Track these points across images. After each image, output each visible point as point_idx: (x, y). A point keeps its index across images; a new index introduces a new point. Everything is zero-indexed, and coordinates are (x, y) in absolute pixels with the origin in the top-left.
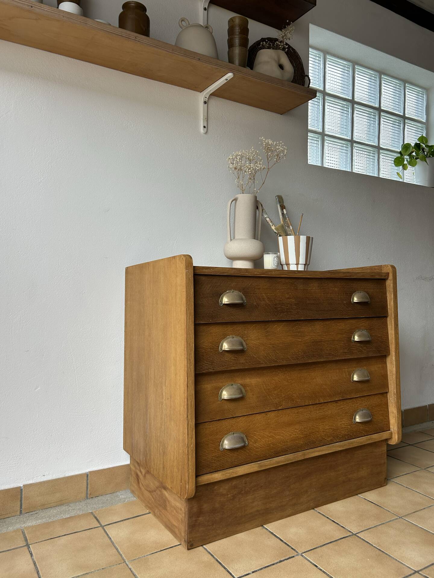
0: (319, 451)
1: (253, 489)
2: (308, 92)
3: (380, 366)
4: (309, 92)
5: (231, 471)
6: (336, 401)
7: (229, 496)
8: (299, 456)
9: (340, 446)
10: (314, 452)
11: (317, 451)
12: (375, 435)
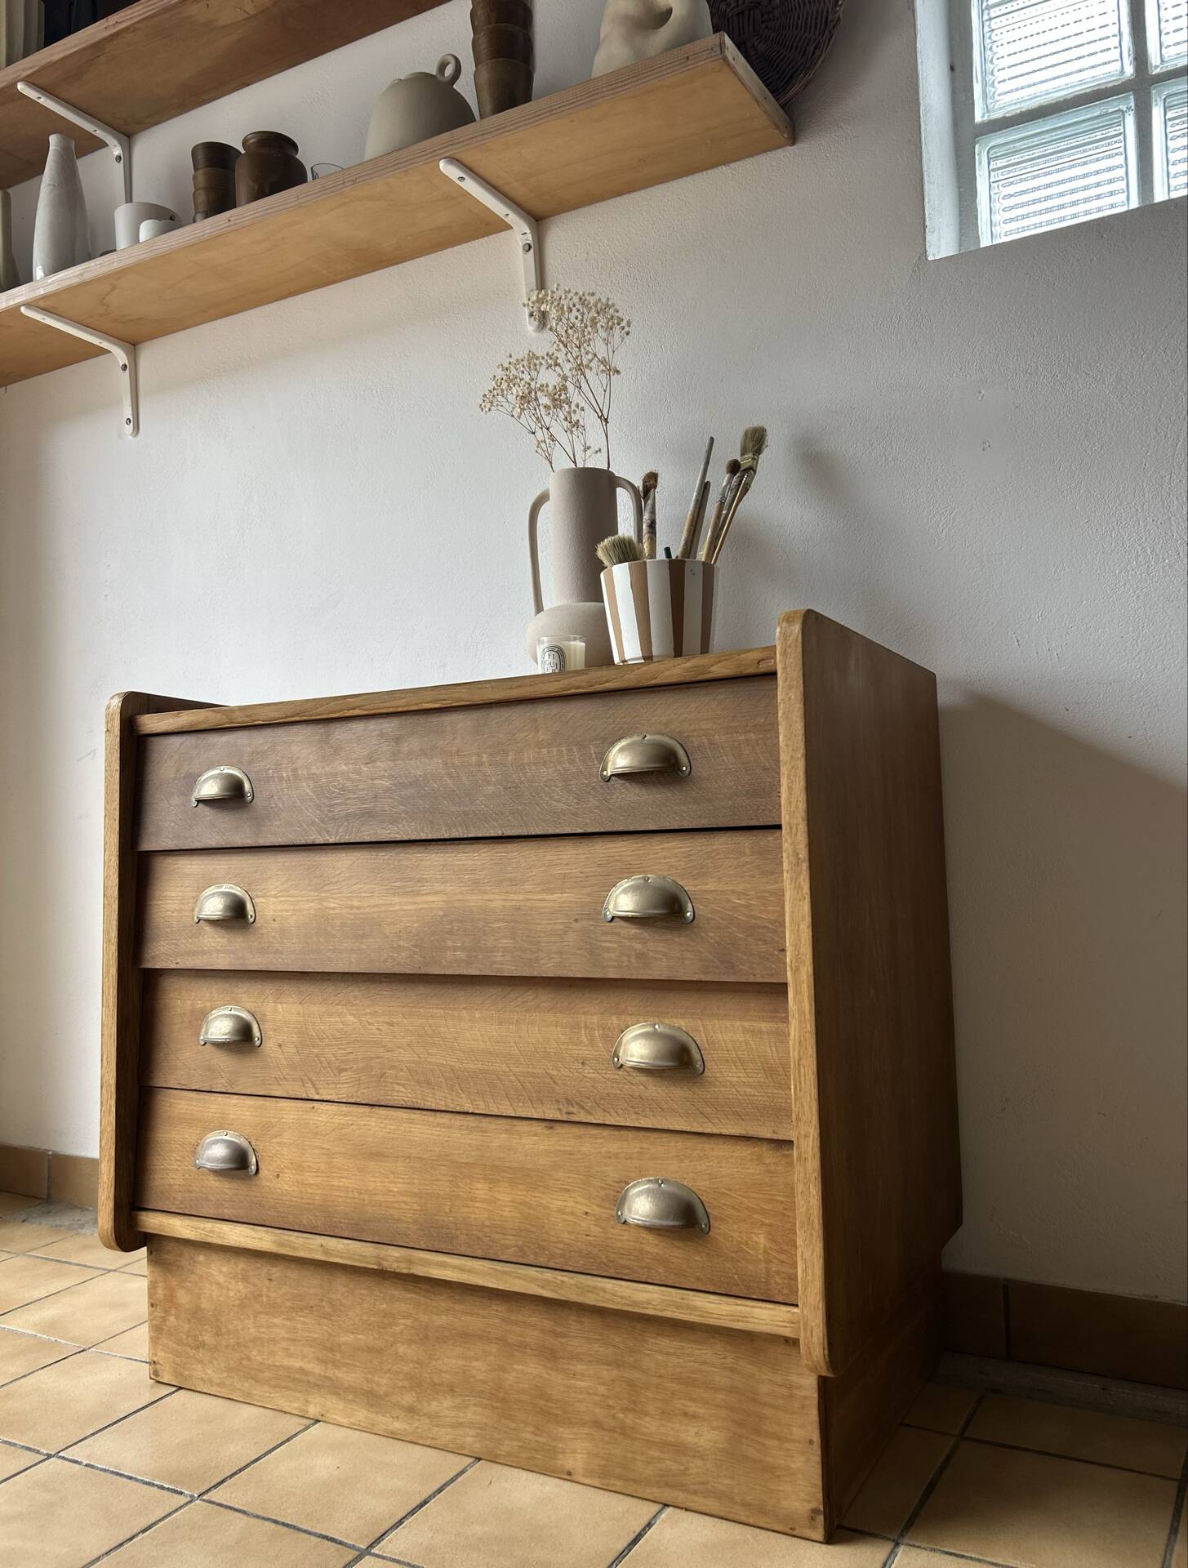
0: (461, 1269)
1: (288, 1304)
2: (688, 58)
3: (764, 1026)
4: (690, 58)
5: (209, 1225)
6: (552, 1122)
7: (232, 1294)
8: (393, 1258)
9: (545, 1284)
10: (443, 1265)
11: (455, 1267)
12: (713, 1297)
